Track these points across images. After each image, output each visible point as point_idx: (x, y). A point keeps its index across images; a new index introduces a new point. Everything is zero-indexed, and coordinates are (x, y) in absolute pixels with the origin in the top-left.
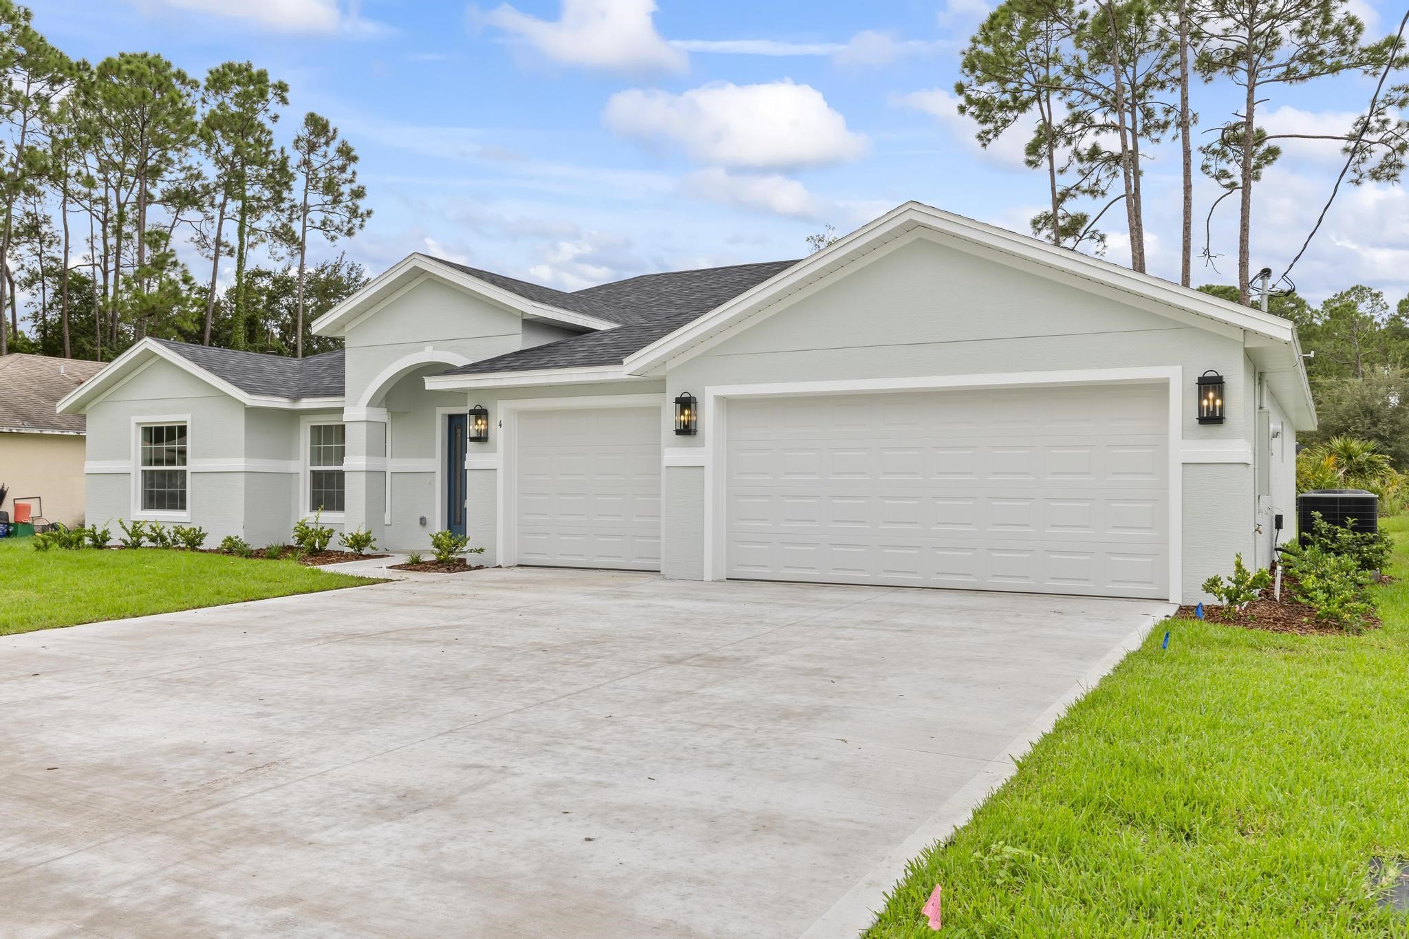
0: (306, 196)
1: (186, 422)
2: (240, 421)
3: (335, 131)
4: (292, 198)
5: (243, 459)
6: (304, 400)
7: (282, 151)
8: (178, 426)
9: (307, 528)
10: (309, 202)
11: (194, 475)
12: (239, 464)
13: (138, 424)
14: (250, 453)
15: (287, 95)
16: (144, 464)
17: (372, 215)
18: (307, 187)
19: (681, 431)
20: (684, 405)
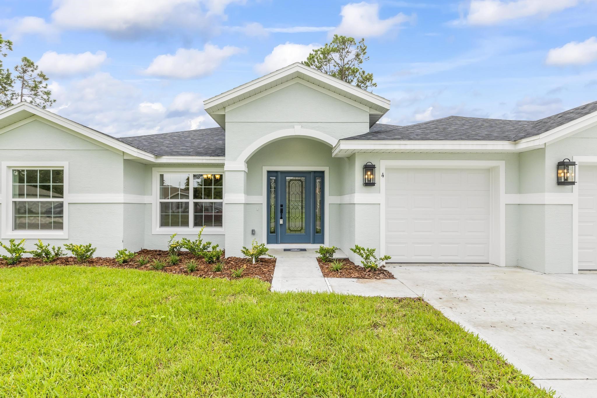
0: (22, 90)
1: (63, 167)
2: (119, 167)
3: (37, 67)
4: (14, 90)
5: (122, 195)
6: (164, 157)
7: (8, 70)
8: (53, 171)
9: (189, 241)
10: (23, 93)
11: (71, 205)
12: (120, 197)
13: (9, 167)
14: (126, 191)
15: (12, 46)
16: (14, 196)
17: (56, 102)
18: (23, 86)
19: (563, 182)
20: (563, 166)
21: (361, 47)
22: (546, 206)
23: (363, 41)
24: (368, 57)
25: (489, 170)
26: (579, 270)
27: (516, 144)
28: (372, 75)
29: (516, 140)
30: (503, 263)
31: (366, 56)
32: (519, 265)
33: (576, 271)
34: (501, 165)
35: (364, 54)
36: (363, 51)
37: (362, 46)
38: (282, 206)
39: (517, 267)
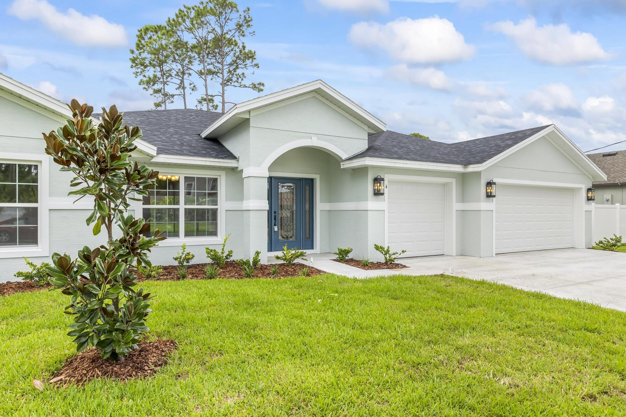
1: (40, 162)
19: (489, 196)
20: (490, 185)
21: (245, 17)
22: (481, 212)
23: (248, 10)
24: (254, 32)
25: (445, 185)
26: (496, 254)
27: (465, 168)
28: (254, 53)
29: (466, 164)
30: (454, 254)
31: (250, 30)
32: (462, 254)
33: (494, 255)
34: (453, 181)
35: (249, 26)
36: (247, 22)
37: (247, 17)
38: (275, 213)
39: (462, 255)
